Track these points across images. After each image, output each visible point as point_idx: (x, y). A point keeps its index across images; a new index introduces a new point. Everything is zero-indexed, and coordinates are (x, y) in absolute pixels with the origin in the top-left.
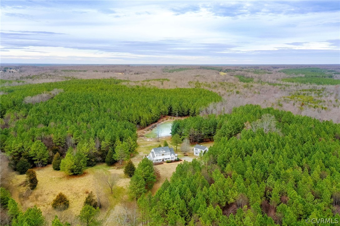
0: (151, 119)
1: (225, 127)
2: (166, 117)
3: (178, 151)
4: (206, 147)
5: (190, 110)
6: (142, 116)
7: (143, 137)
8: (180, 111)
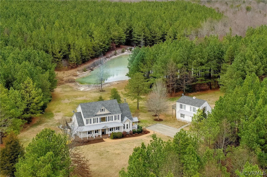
0: (91, 49)
1: (243, 58)
2: (121, 48)
3: (141, 111)
4: (204, 102)
5: (166, 35)
6: (74, 44)
7: (73, 84)
8: (148, 37)
